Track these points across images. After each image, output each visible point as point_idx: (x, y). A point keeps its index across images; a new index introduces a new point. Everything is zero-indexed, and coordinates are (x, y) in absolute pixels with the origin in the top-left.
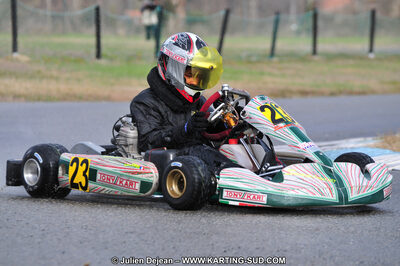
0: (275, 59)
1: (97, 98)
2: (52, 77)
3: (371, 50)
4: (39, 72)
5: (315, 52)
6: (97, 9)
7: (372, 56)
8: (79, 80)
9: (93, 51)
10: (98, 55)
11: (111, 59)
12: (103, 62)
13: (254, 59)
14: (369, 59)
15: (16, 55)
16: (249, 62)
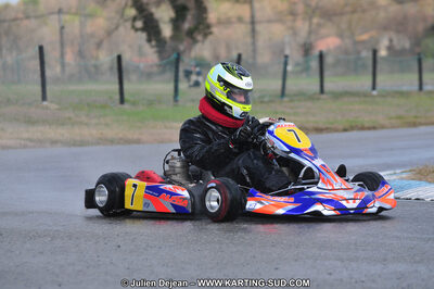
0: (286, 99)
1: (128, 142)
2: (81, 123)
3: (374, 88)
4: (70, 118)
5: (322, 91)
6: (119, 58)
7: (375, 93)
8: (107, 125)
9: (118, 97)
10: (122, 101)
11: (134, 104)
12: (126, 106)
13: (266, 99)
14: (373, 96)
15: (45, 103)
16: (262, 102)
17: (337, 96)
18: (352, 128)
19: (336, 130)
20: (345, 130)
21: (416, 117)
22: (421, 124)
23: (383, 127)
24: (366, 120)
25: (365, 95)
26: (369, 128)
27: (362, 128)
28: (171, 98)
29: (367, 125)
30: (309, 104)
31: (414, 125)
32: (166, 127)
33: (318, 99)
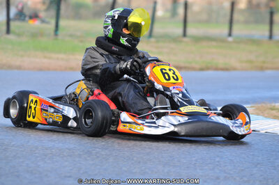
17: (198, 39)
18: (207, 68)
19: (193, 69)
20: (202, 69)
21: (264, 62)
22: (267, 68)
23: (235, 69)
24: (221, 62)
25: (222, 41)
26: (222, 69)
27: (217, 69)
28: (52, 32)
29: (221, 66)
30: (173, 45)
31: (262, 69)
32: (45, 57)
33: (181, 42)
